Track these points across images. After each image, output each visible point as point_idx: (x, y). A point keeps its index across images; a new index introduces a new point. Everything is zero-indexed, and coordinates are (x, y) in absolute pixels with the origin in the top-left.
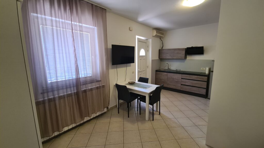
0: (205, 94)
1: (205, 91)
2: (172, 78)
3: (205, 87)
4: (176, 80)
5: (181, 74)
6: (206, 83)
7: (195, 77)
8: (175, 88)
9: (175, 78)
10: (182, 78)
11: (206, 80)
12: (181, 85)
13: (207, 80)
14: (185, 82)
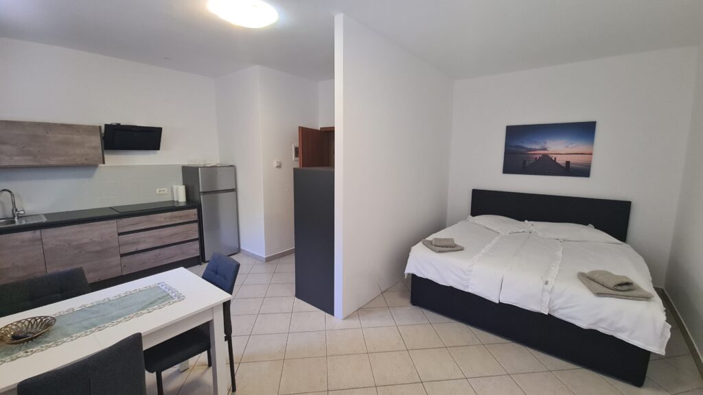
0: (199, 255)
1: (197, 245)
2: (75, 243)
3: (197, 236)
4: (98, 248)
5: (115, 221)
6: (196, 225)
7: (165, 218)
8: (97, 280)
9: (85, 241)
10: (121, 231)
11: (196, 218)
12: (122, 255)
13: (196, 216)
14: (138, 242)
